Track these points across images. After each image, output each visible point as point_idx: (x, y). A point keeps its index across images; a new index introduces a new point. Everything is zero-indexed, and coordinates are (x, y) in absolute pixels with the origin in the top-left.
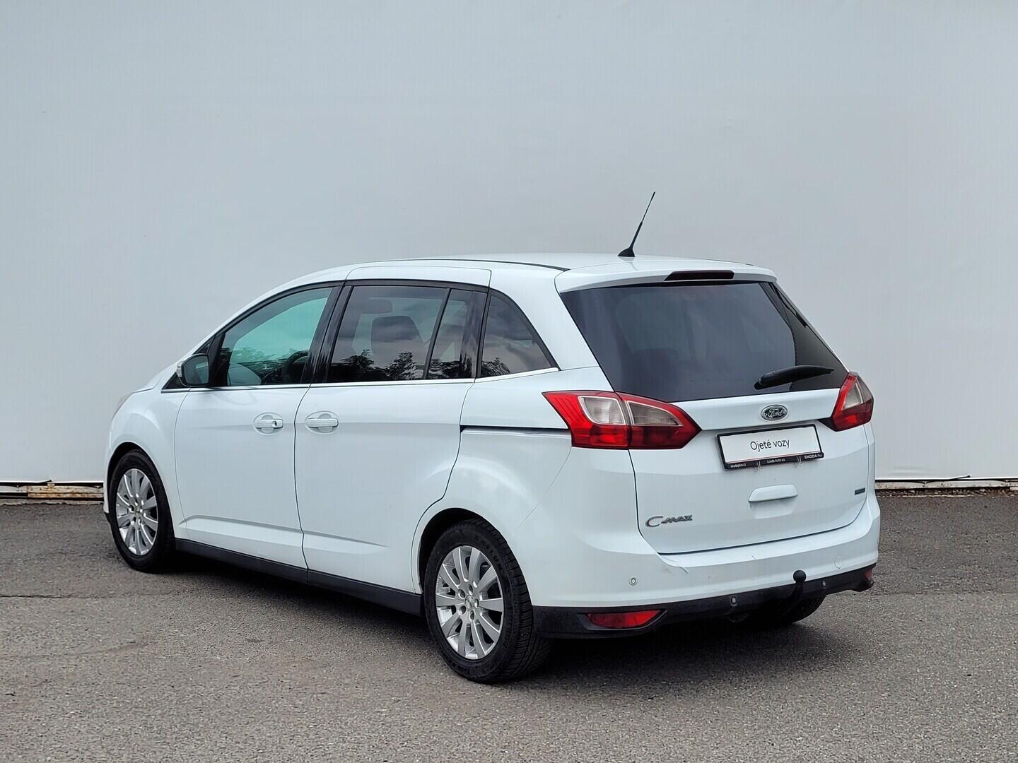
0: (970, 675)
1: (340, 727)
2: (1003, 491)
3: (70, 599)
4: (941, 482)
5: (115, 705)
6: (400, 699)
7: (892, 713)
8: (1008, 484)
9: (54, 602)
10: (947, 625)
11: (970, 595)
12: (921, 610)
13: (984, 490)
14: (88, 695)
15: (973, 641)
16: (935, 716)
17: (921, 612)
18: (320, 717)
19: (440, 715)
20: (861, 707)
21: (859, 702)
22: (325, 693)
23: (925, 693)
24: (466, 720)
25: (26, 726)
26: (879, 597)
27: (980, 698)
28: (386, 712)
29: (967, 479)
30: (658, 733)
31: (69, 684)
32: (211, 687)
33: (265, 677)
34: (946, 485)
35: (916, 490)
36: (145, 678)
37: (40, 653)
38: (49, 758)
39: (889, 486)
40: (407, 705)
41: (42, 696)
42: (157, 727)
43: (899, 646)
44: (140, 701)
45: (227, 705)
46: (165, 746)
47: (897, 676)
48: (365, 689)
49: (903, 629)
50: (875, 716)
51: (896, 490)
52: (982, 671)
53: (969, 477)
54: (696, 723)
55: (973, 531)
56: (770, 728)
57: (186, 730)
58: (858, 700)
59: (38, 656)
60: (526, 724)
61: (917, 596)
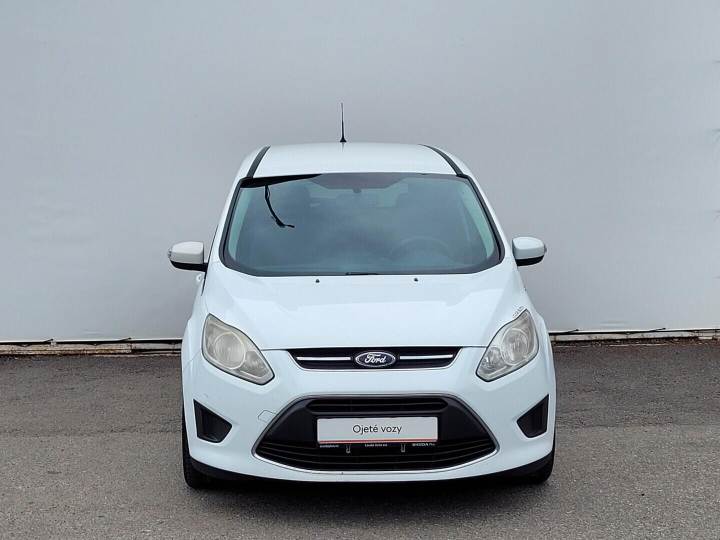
0: (643, 495)
2: (693, 340)
4: (641, 334)
6: (164, 521)
7: (574, 528)
8: (697, 335)
10: (631, 452)
11: (654, 426)
12: (611, 440)
13: (677, 340)
15: (651, 466)
16: (609, 530)
17: (610, 442)
19: (195, 534)
20: (548, 523)
21: (547, 519)
22: (102, 516)
23: (604, 510)
27: (649, 514)
28: (151, 532)
29: (663, 330)
33: (55, 504)
34: (646, 336)
35: (620, 340)
39: (599, 337)
40: (169, 526)
43: (588, 471)
45: (18, 528)
47: (581, 496)
48: (137, 512)
49: (594, 456)
50: (559, 531)
51: (604, 340)
52: (654, 491)
53: (664, 329)
55: (665, 373)
58: (547, 517)
61: (609, 428)
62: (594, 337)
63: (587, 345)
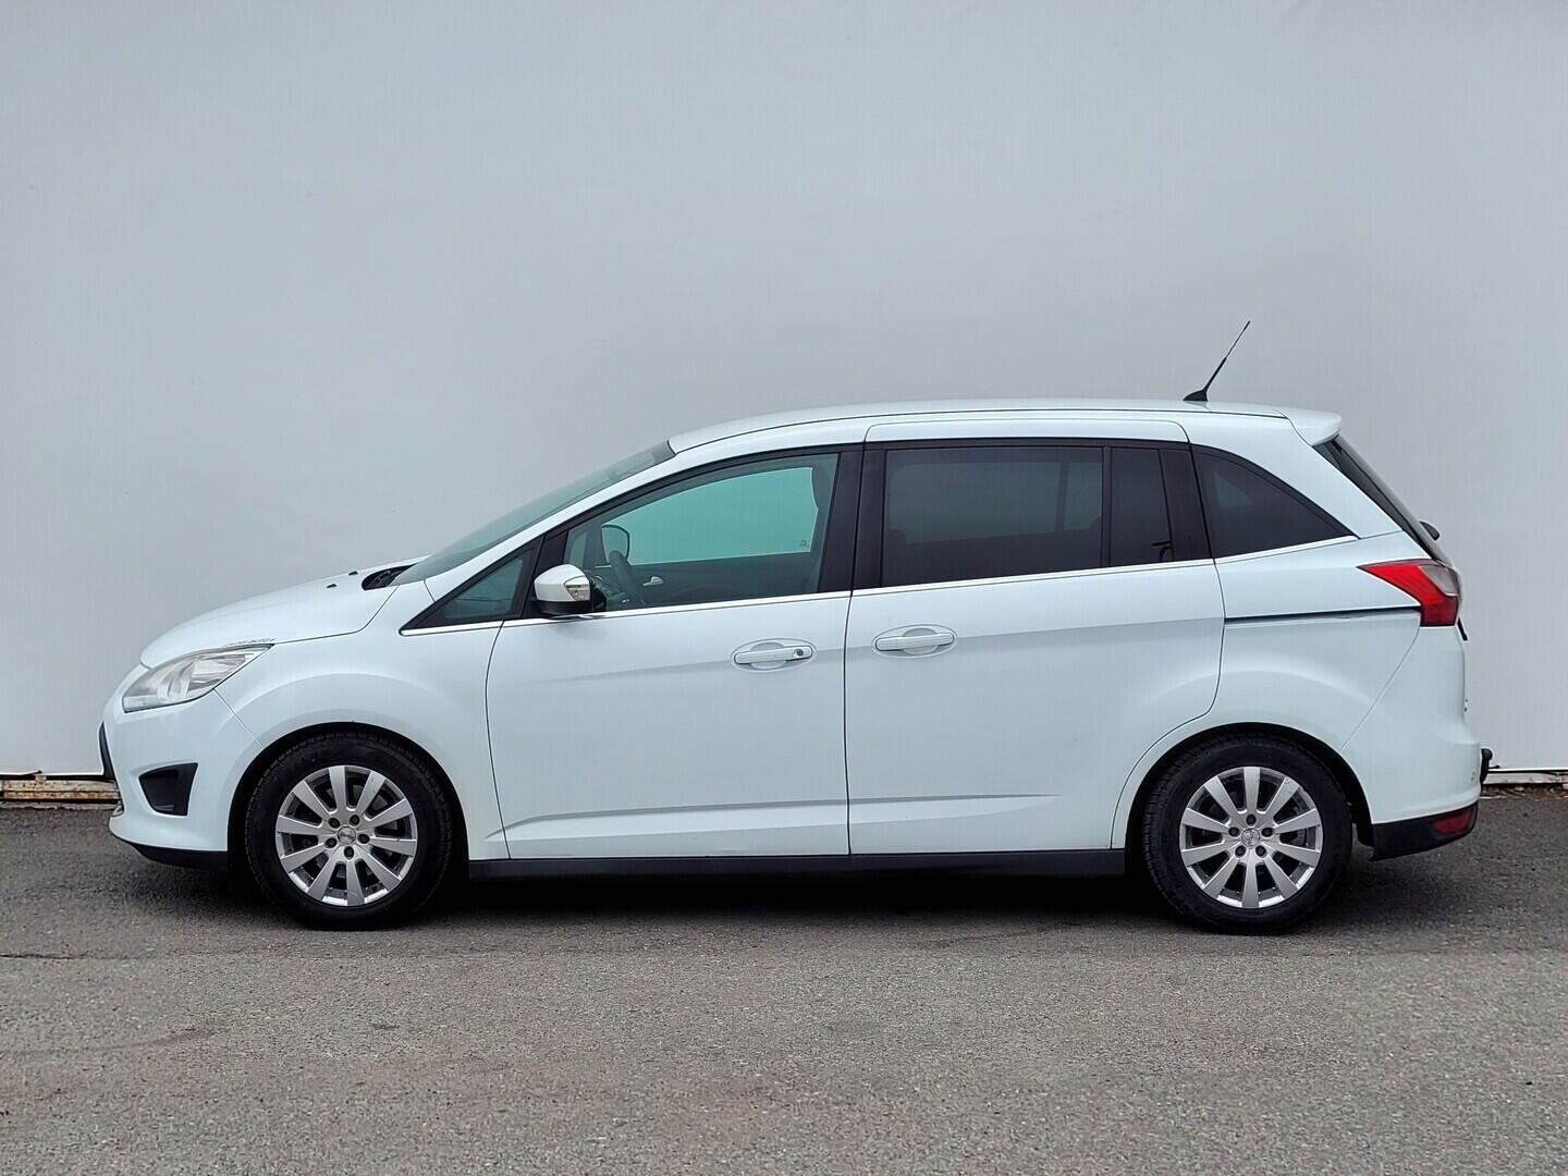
0: (1530, 1083)
1: (535, 1166)
2: (1552, 790)
3: (84, 960)
5: (172, 1129)
6: (627, 1120)
7: (1413, 1144)
8: (1560, 779)
9: (58, 965)
10: (1485, 1003)
11: (1516, 954)
12: (1440, 980)
13: (1521, 789)
14: (127, 1114)
15: (1529, 1028)
16: (1480, 1149)
17: (1440, 983)
18: (500, 1150)
19: (692, 1146)
20: (1362, 1135)
21: (1358, 1127)
22: (504, 1111)
23: (1461, 1112)
24: (734, 1154)
25: (32, 1165)
26: (1371, 959)
27: (1550, 1120)
28: (604, 1142)
31: (97, 1097)
32: (323, 1101)
33: (406, 1086)
36: (215, 1087)
37: (45, 1047)
40: (638, 1131)
41: (55, 1116)
42: (243, 1165)
43: (1413, 1037)
44: (211, 1124)
45: (350, 1131)
47: (1413, 1085)
48: (569, 1104)
49: (1416, 1010)
50: (1386, 1148)
52: (1548, 1076)
53: (1497, 767)
54: (1102, 1160)
55: (1510, 853)
56: (1220, 1168)
58: (1356, 1123)
59: (42, 1052)
60: (830, 1161)
61: (1432, 956)
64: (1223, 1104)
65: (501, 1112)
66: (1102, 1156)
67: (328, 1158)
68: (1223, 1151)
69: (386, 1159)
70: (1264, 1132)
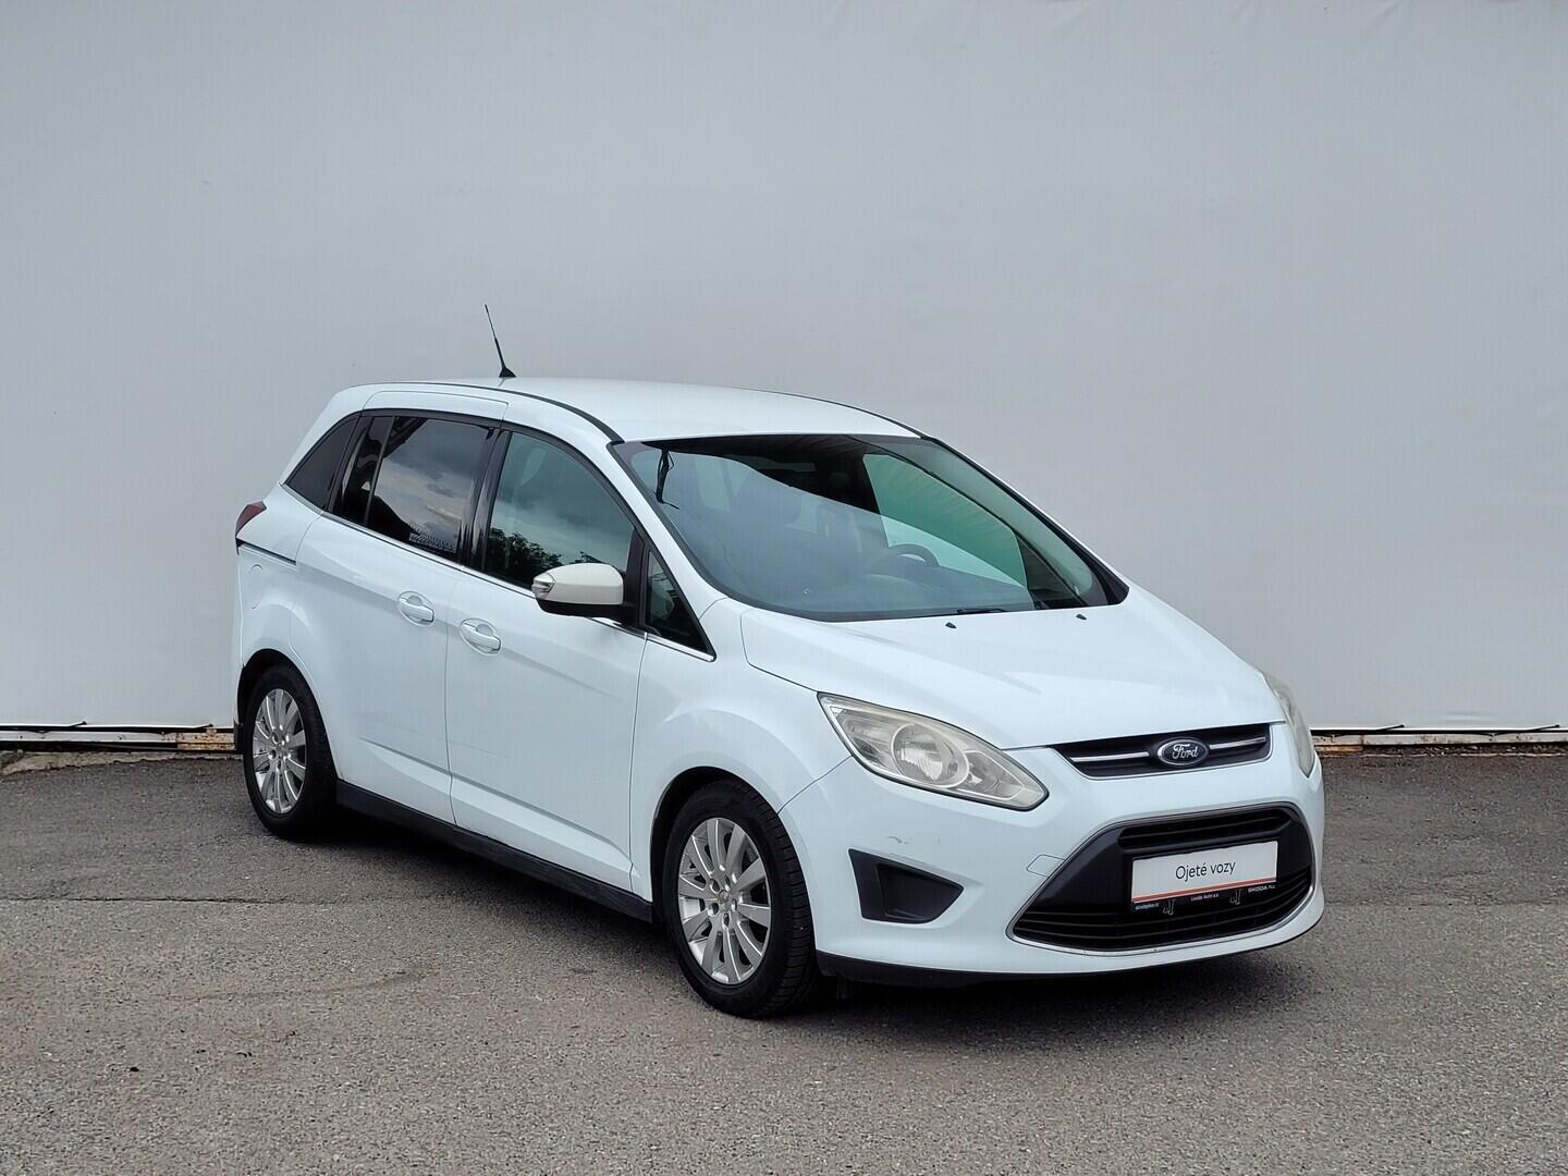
1: (761, 1110)
3: (285, 905)
4: (1516, 735)
5: (409, 1072)
6: (837, 1065)
9: (262, 909)
14: (362, 1056)
18: (724, 1094)
19: (906, 1091)
20: (1538, 1083)
21: (1531, 1074)
22: (718, 1055)
24: (947, 1099)
25: (285, 1105)
26: (1489, 909)
28: (821, 1086)
29: (1555, 729)
30: (1248, 1122)
31: (330, 1039)
32: (544, 1044)
33: (619, 1029)
34: (1524, 738)
35: (1478, 745)
36: (439, 1030)
37: (270, 988)
38: (336, 1157)
39: (1439, 738)
40: (850, 1075)
41: (295, 1058)
42: (484, 1107)
44: (445, 1067)
45: (578, 1074)
46: (506, 1139)
49: (1548, 959)
51: (1449, 745)
53: (1557, 726)
54: (1299, 1106)
56: (1413, 1115)
57: (528, 1112)
58: (1529, 1071)
59: (267, 994)
60: (1040, 1106)
61: (1545, 906)
62: (1431, 739)
63: (1419, 753)
64: (1397, 1051)
65: (715, 1055)
66: (1297, 1103)
67: (563, 1100)
68: (1410, 1099)
69: (619, 1102)
70: (1444, 1080)
